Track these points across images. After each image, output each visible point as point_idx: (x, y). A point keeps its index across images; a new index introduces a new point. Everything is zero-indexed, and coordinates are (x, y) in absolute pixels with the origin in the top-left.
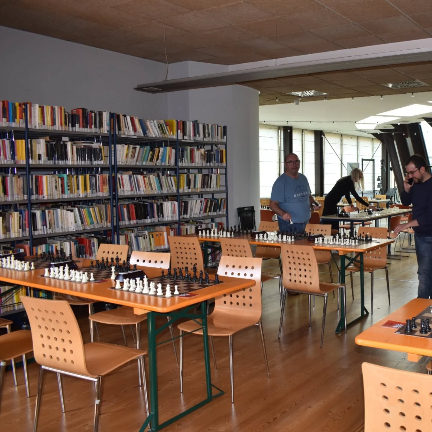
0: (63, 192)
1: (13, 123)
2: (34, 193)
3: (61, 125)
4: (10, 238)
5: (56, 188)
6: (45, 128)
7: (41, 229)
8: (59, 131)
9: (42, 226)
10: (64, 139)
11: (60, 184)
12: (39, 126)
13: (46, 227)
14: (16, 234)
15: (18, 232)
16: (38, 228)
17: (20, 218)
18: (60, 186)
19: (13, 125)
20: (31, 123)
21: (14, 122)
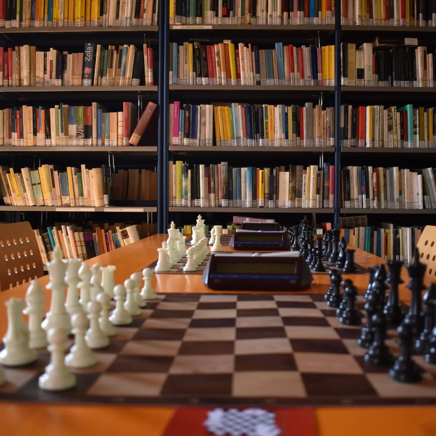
0: (404, 137)
1: (315, 18)
2: (349, 136)
3: (404, 16)
4: (300, 208)
5: (390, 128)
6: (372, 23)
7: (357, 199)
8: (399, 27)
9: (358, 194)
10: (408, 41)
11: (399, 122)
12: (362, 20)
13: (368, 197)
14: (311, 202)
15: (314, 200)
16: (352, 197)
17: (319, 175)
18: (399, 126)
19: (316, 21)
20: (346, 16)
21: (317, 16)
